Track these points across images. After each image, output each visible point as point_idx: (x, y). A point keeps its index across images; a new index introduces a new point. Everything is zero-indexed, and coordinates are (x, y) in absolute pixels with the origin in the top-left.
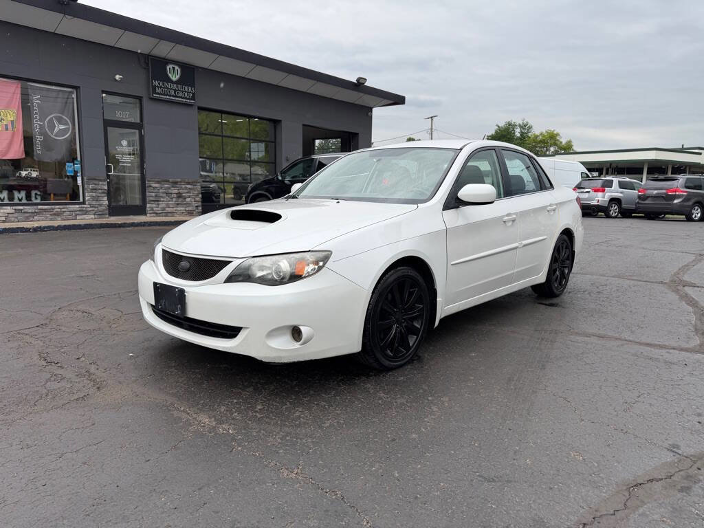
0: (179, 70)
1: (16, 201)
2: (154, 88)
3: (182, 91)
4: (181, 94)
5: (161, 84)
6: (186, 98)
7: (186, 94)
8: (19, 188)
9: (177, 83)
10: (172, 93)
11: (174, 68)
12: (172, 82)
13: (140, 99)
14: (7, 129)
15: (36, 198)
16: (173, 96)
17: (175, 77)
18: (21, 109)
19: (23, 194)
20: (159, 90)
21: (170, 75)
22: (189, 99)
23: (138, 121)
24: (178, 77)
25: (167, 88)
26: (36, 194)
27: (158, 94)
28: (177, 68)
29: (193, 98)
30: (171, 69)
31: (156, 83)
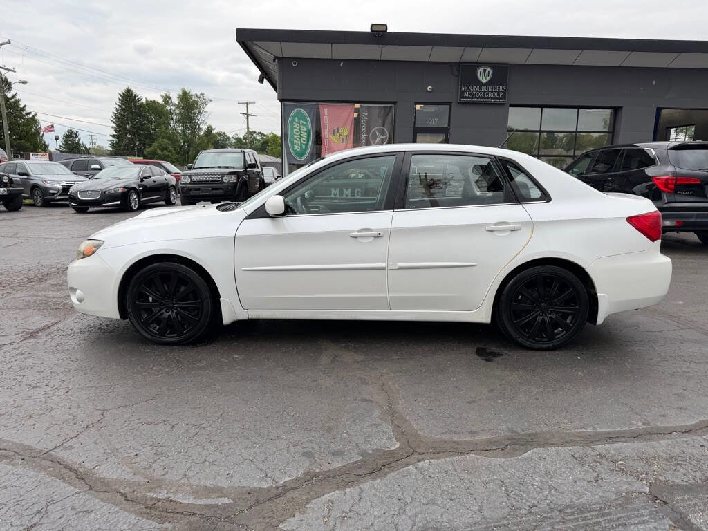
0: (491, 71)
1: (344, 196)
2: (462, 92)
3: (492, 92)
4: (489, 95)
5: (470, 88)
6: (496, 98)
7: (496, 94)
8: (347, 186)
9: (487, 84)
10: (481, 94)
11: (485, 71)
12: (482, 84)
13: (450, 104)
14: (343, 142)
15: (358, 195)
16: (481, 98)
17: (484, 79)
18: (353, 126)
19: (349, 191)
20: (467, 94)
21: (480, 78)
22: (499, 98)
23: (446, 125)
24: (488, 78)
25: (476, 91)
26: (358, 192)
27: (466, 98)
28: (488, 69)
29: (503, 97)
30: (482, 71)
31: (464, 88)
